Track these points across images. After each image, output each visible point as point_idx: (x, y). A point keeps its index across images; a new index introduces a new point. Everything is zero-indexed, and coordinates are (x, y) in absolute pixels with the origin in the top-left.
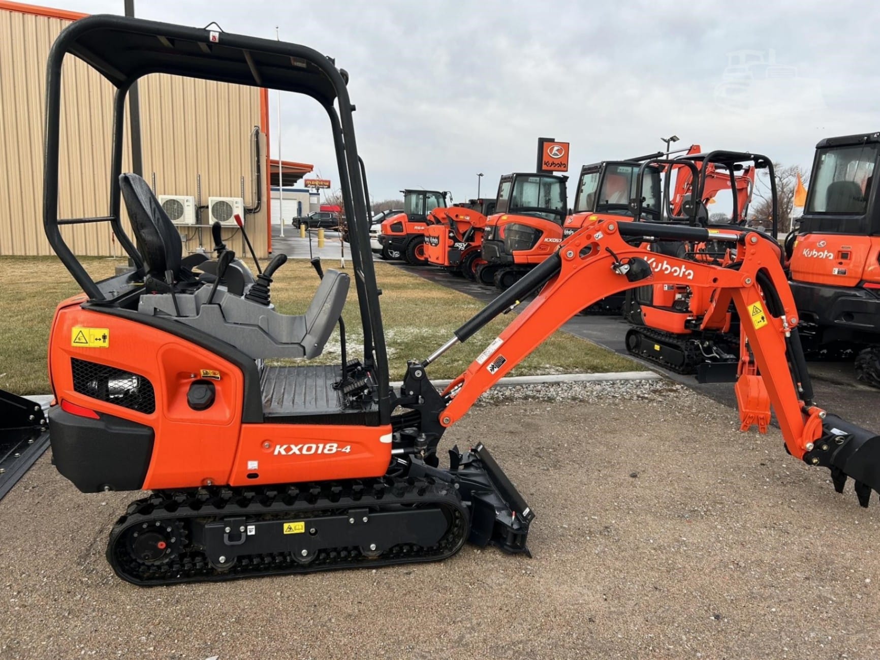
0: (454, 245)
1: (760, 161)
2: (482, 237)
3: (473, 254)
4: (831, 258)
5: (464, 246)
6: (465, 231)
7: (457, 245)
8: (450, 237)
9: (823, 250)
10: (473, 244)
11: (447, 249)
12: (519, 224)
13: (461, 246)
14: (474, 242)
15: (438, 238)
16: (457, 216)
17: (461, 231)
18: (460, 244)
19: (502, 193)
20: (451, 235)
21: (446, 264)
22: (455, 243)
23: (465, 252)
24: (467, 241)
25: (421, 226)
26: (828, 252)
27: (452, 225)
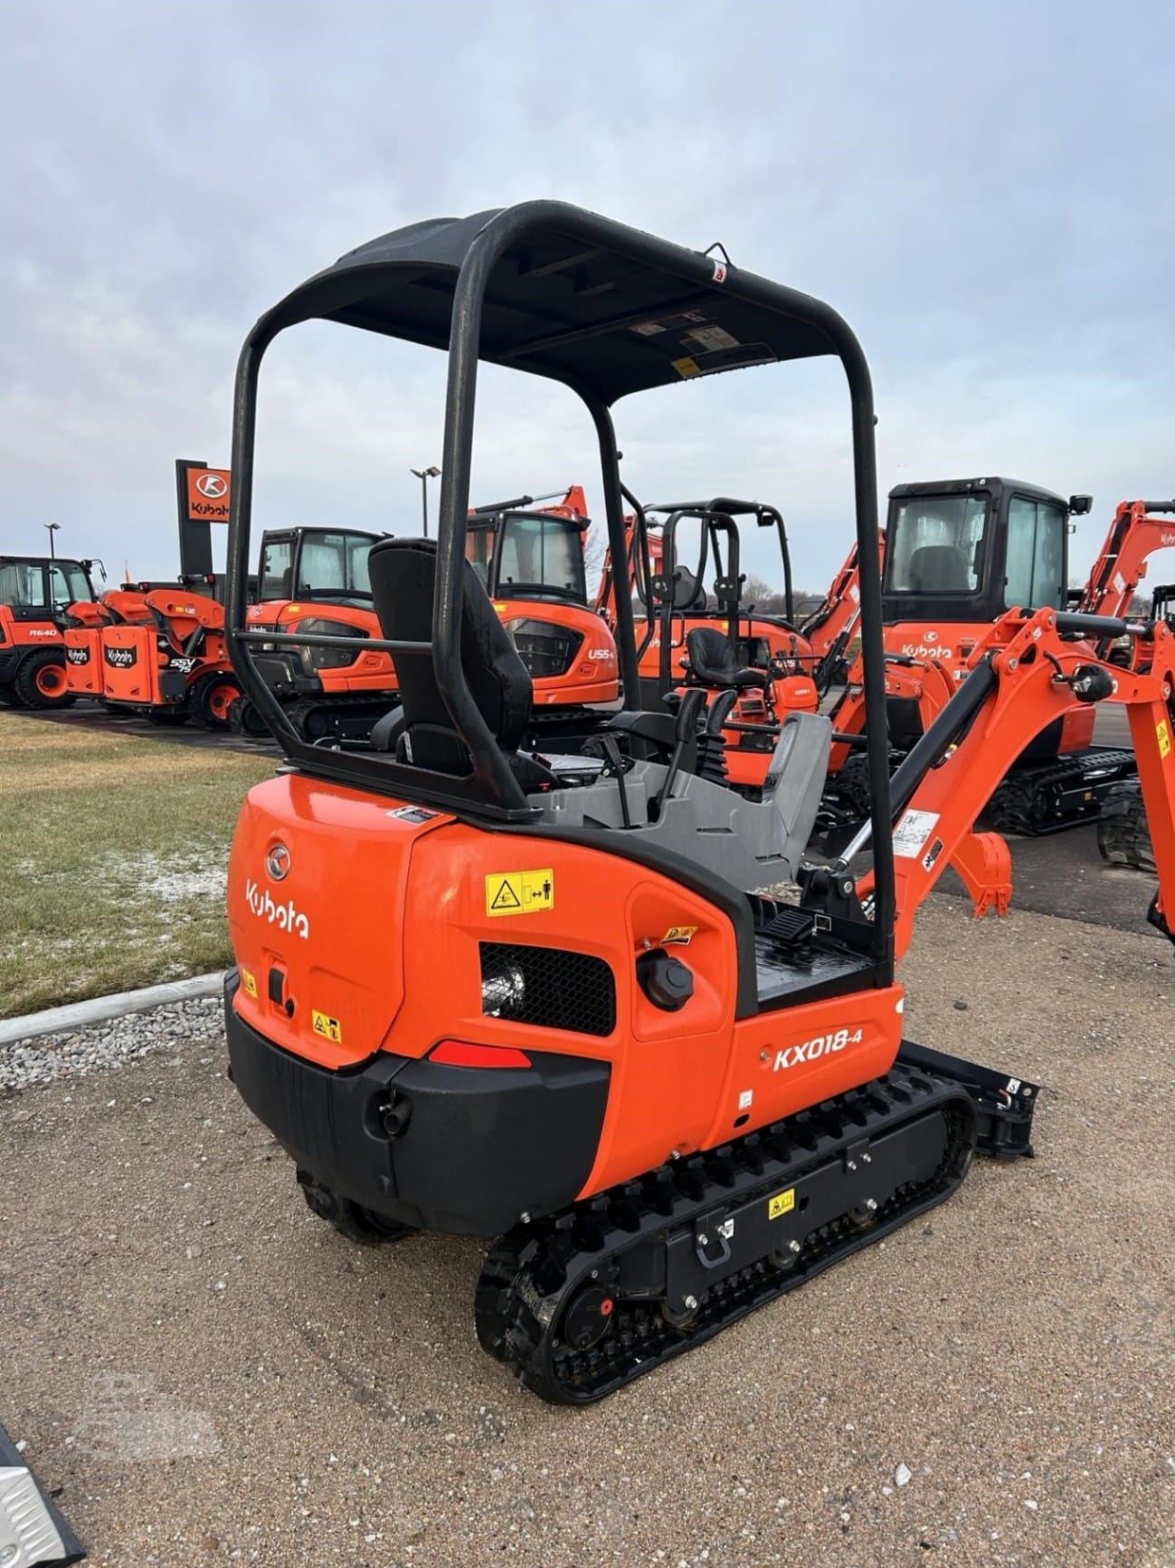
0: (170, 663)
1: (765, 514)
2: (220, 646)
3: (208, 682)
4: (949, 656)
5: (190, 664)
6: (187, 635)
7: (175, 663)
8: (160, 649)
9: (934, 645)
10: (206, 660)
11: (157, 673)
12: (325, 621)
13: (184, 665)
14: (205, 655)
15: (87, 651)
16: (170, 607)
17: (181, 636)
18: (181, 661)
19: (268, 564)
20: (163, 644)
21: (157, 701)
22: (170, 659)
23: (191, 675)
24: (192, 655)
25: (44, 630)
26: (944, 648)
27: (161, 625)
